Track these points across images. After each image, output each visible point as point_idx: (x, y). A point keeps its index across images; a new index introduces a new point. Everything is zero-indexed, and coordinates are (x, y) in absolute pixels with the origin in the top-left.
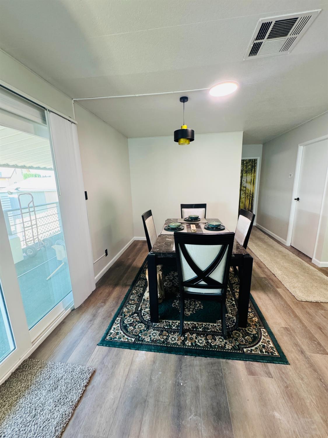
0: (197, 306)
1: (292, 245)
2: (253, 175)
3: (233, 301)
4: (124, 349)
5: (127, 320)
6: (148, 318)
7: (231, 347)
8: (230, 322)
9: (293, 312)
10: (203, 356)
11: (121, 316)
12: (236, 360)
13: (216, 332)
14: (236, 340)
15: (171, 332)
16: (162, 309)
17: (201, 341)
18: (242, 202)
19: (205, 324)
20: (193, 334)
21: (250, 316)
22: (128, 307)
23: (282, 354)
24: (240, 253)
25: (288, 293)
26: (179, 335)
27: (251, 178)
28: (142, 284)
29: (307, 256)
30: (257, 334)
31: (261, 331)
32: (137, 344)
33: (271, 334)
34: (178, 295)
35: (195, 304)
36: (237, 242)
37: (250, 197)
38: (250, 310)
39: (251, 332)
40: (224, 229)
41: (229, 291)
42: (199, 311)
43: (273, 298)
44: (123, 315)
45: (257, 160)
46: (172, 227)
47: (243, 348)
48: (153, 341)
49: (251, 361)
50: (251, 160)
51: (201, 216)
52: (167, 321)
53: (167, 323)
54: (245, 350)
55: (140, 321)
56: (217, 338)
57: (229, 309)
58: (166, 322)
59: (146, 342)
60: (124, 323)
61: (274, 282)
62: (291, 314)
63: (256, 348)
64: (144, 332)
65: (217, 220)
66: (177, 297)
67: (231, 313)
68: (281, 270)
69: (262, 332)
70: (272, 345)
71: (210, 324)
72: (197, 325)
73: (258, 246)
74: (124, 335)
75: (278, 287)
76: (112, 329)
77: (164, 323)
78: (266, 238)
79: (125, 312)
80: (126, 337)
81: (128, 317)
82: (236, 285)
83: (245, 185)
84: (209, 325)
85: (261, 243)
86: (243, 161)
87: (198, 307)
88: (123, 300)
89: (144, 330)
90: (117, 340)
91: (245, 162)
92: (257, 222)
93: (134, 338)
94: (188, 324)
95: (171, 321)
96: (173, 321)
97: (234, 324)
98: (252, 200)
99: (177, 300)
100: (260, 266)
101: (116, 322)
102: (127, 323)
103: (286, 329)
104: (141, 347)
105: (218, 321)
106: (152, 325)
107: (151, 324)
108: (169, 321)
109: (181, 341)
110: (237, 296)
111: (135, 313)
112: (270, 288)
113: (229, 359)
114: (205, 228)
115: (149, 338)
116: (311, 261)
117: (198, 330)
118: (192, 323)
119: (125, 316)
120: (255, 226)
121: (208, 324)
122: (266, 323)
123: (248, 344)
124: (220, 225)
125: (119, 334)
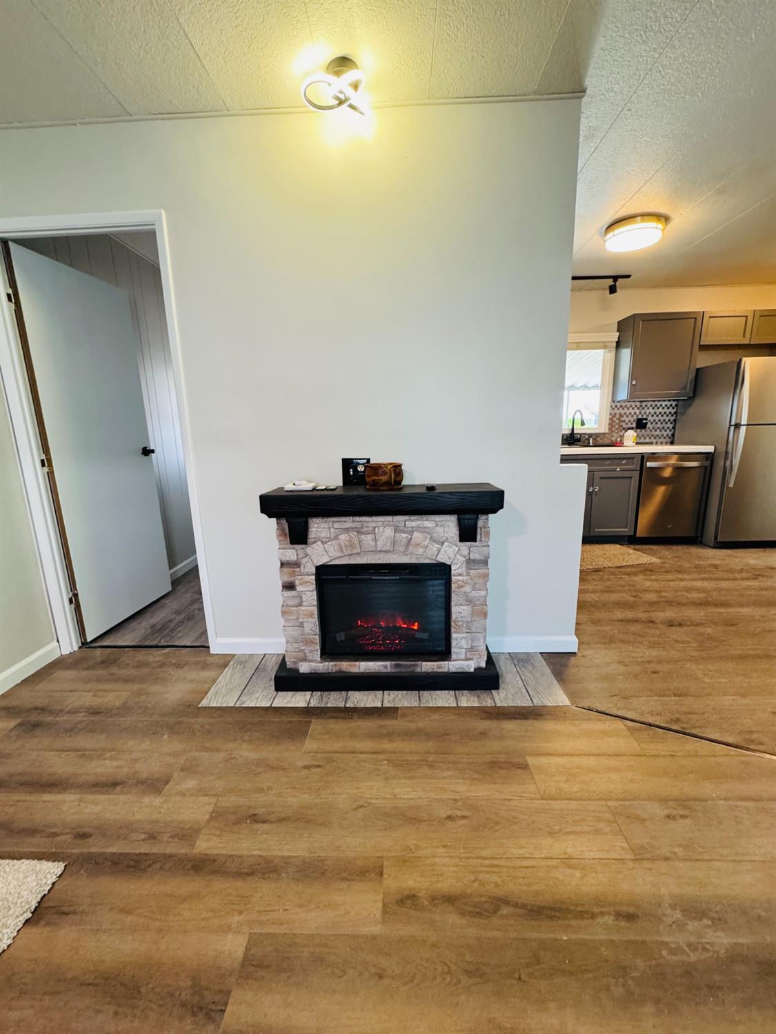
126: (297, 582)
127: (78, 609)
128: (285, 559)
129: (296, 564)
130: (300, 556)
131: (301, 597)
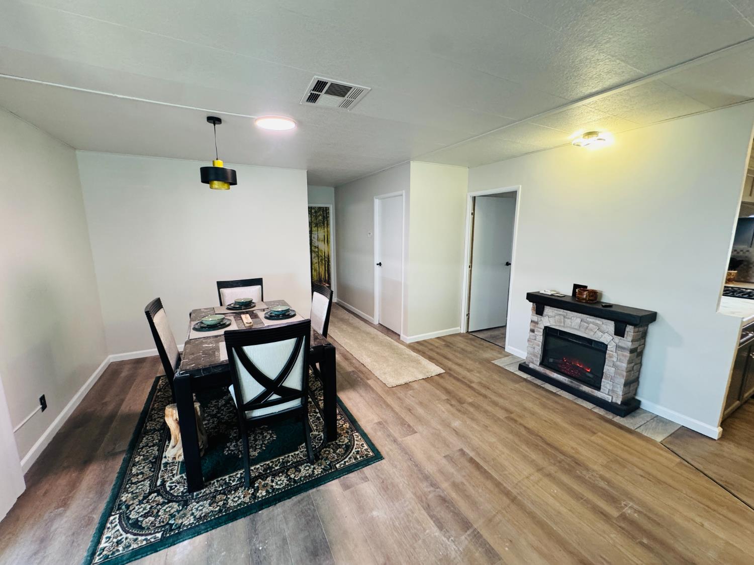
0: (267, 438)
1: (380, 323)
2: (326, 229)
3: (317, 413)
4: (143, 558)
5: (136, 512)
6: (182, 490)
7: (320, 470)
8: (316, 441)
9: (385, 402)
10: (286, 498)
11: (118, 512)
12: (329, 482)
13: (300, 461)
14: (327, 459)
15: (230, 492)
16: (207, 465)
17: (281, 482)
18: (315, 270)
19: (283, 457)
20: (267, 478)
21: (339, 424)
22: (132, 490)
23: (376, 452)
24: (319, 345)
25: (379, 383)
26: (245, 489)
27: (323, 234)
28: (153, 441)
29: (396, 333)
30: (350, 441)
31: (353, 436)
32: (170, 536)
33: (364, 435)
34: (232, 434)
35: (263, 437)
36: (314, 331)
37: (325, 262)
38: (339, 417)
39: (343, 442)
40: (294, 315)
41: (311, 403)
42: (271, 443)
43: (364, 394)
44: (124, 507)
45: (329, 209)
46: (209, 323)
47: (335, 465)
48: (200, 518)
49: (346, 475)
50: (321, 207)
51: (256, 299)
52: (219, 479)
53: (221, 481)
54: (338, 466)
55: (166, 501)
56: (302, 468)
57: (313, 425)
58: (218, 481)
59: (187, 526)
60: (129, 518)
61: (364, 374)
62: (383, 405)
63: (350, 458)
64: (178, 513)
65: (283, 303)
66: (231, 437)
67: (317, 430)
68: (370, 357)
69: (355, 437)
70: (366, 447)
71: (290, 454)
72: (271, 464)
73: (342, 331)
74: (135, 537)
75: (368, 379)
76: (104, 540)
77: (216, 483)
78: (351, 318)
79: (126, 501)
80: (140, 538)
81: (137, 505)
82: (319, 391)
83: (316, 245)
84: (289, 456)
85: (345, 327)
86: (310, 209)
87: (269, 439)
88: (114, 483)
89: (178, 511)
90: (121, 552)
91: (313, 211)
92: (339, 296)
93: (159, 532)
94: (257, 468)
95: (227, 477)
96: (232, 475)
97: (322, 441)
98: (329, 265)
99: (231, 442)
100: (347, 357)
101: (108, 525)
102: (137, 516)
103: (380, 423)
104: (180, 537)
105: (301, 447)
106: (193, 496)
107: (190, 496)
108: (224, 478)
109: (250, 495)
110: (321, 405)
111: (150, 493)
112: (360, 382)
113: (321, 485)
114: (266, 318)
115: (192, 517)
116: (399, 338)
117: (273, 470)
118: (262, 464)
119: (128, 507)
120: (335, 303)
121: (287, 456)
122: (359, 425)
123: (340, 457)
124: (288, 310)
125: (123, 542)
126: (535, 330)
127: (468, 319)
128: (533, 320)
129: (536, 323)
130: (539, 320)
131: (536, 337)
